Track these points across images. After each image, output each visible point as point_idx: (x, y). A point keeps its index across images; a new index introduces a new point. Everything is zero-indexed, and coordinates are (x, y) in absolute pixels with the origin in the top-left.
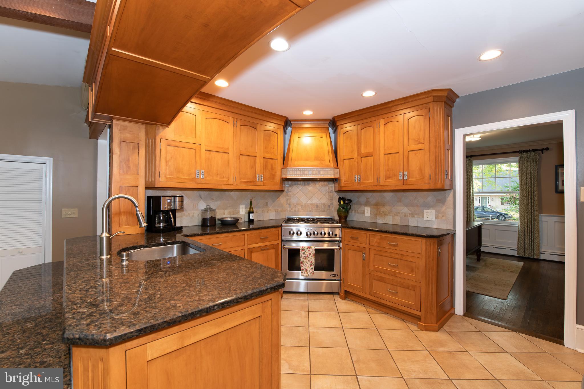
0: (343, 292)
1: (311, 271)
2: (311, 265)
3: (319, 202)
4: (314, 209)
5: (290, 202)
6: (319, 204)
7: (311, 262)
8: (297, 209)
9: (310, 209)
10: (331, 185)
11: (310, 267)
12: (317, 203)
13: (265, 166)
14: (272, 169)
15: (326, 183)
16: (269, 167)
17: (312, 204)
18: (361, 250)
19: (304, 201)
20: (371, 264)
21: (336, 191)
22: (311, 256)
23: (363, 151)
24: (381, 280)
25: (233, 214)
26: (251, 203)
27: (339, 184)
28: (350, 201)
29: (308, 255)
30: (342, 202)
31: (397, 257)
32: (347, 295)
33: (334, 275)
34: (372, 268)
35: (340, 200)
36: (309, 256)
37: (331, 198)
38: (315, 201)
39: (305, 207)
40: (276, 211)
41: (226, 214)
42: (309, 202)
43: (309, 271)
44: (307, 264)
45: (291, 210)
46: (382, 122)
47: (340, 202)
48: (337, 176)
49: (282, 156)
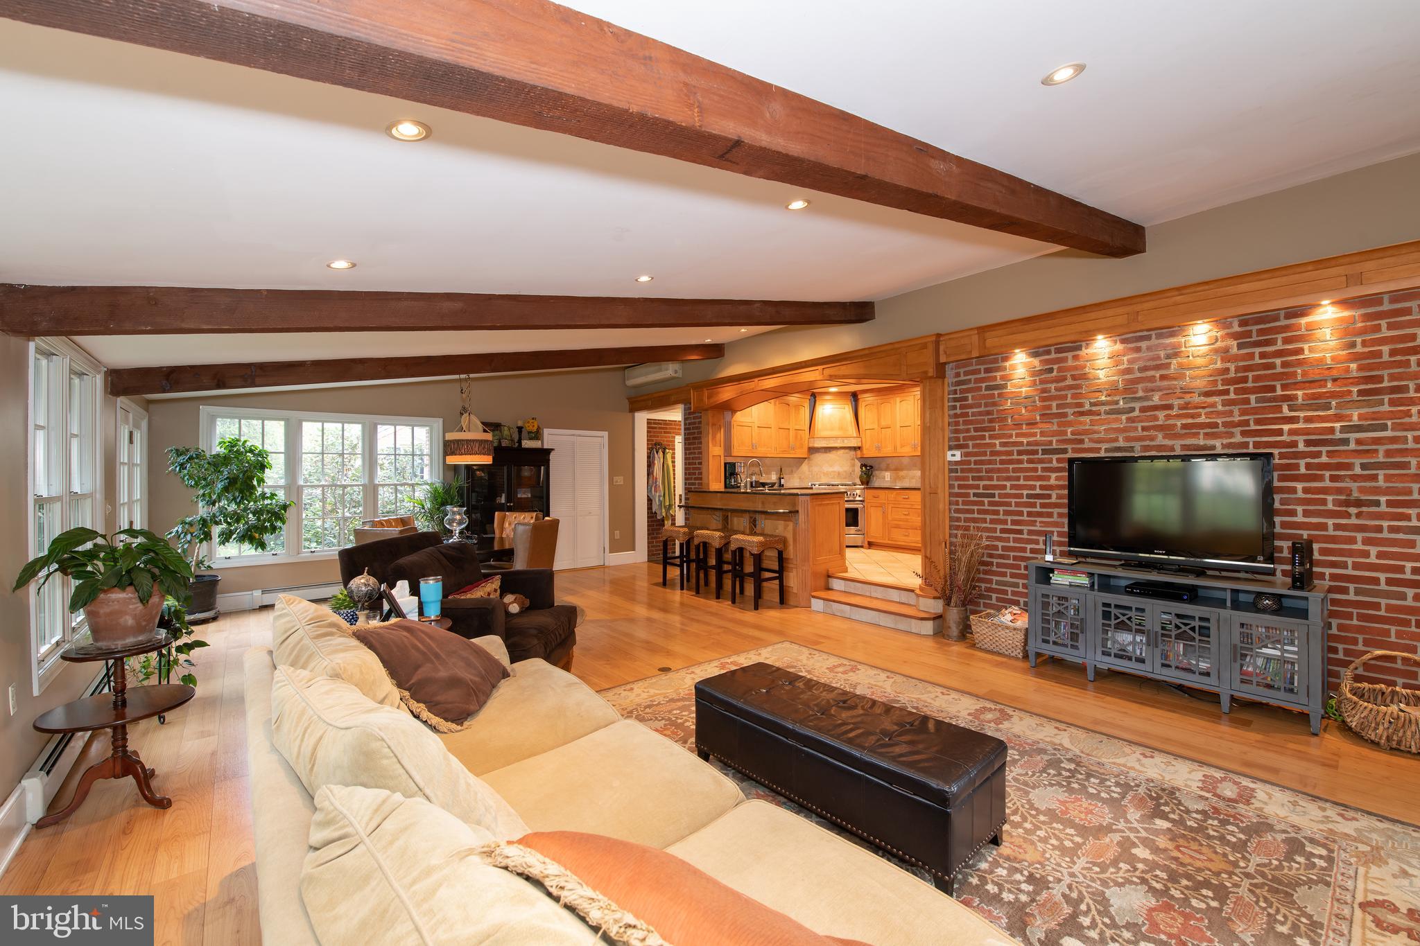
0: (866, 543)
3: (841, 470)
4: (835, 476)
10: (853, 453)
13: (796, 437)
14: (801, 439)
15: (847, 451)
16: (799, 437)
17: (834, 472)
18: (881, 506)
19: (826, 469)
20: (889, 516)
21: (857, 459)
23: (883, 423)
24: (898, 527)
26: (781, 469)
27: (862, 451)
28: (871, 467)
30: (864, 468)
31: (909, 506)
32: (871, 545)
33: (859, 530)
34: (890, 519)
35: (862, 466)
37: (853, 465)
38: (837, 468)
40: (800, 478)
42: (831, 469)
46: (898, 400)
47: (861, 468)
48: (859, 445)
49: (809, 426)
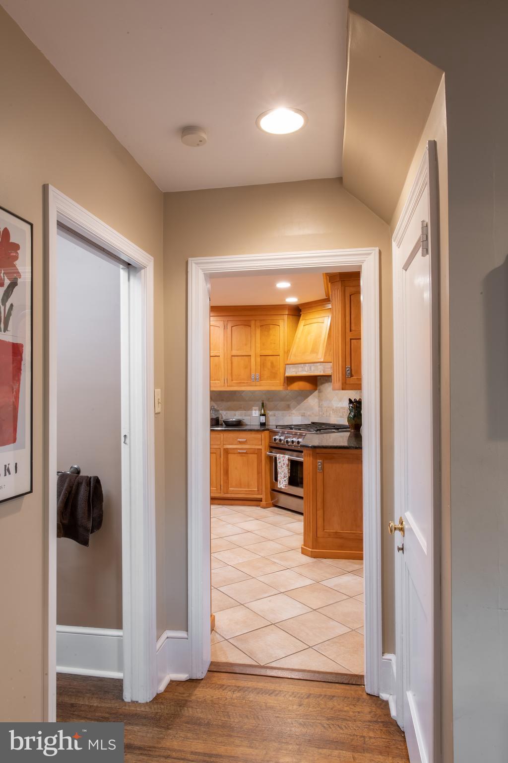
1: (284, 483)
2: (285, 477)
5: (322, 405)
6: (345, 408)
7: (285, 473)
8: (328, 413)
12: (344, 406)
13: (263, 365)
22: (285, 466)
25: (245, 416)
29: (282, 465)
41: (237, 415)
43: (282, 483)
44: (281, 475)
45: (323, 416)
49: (286, 350)
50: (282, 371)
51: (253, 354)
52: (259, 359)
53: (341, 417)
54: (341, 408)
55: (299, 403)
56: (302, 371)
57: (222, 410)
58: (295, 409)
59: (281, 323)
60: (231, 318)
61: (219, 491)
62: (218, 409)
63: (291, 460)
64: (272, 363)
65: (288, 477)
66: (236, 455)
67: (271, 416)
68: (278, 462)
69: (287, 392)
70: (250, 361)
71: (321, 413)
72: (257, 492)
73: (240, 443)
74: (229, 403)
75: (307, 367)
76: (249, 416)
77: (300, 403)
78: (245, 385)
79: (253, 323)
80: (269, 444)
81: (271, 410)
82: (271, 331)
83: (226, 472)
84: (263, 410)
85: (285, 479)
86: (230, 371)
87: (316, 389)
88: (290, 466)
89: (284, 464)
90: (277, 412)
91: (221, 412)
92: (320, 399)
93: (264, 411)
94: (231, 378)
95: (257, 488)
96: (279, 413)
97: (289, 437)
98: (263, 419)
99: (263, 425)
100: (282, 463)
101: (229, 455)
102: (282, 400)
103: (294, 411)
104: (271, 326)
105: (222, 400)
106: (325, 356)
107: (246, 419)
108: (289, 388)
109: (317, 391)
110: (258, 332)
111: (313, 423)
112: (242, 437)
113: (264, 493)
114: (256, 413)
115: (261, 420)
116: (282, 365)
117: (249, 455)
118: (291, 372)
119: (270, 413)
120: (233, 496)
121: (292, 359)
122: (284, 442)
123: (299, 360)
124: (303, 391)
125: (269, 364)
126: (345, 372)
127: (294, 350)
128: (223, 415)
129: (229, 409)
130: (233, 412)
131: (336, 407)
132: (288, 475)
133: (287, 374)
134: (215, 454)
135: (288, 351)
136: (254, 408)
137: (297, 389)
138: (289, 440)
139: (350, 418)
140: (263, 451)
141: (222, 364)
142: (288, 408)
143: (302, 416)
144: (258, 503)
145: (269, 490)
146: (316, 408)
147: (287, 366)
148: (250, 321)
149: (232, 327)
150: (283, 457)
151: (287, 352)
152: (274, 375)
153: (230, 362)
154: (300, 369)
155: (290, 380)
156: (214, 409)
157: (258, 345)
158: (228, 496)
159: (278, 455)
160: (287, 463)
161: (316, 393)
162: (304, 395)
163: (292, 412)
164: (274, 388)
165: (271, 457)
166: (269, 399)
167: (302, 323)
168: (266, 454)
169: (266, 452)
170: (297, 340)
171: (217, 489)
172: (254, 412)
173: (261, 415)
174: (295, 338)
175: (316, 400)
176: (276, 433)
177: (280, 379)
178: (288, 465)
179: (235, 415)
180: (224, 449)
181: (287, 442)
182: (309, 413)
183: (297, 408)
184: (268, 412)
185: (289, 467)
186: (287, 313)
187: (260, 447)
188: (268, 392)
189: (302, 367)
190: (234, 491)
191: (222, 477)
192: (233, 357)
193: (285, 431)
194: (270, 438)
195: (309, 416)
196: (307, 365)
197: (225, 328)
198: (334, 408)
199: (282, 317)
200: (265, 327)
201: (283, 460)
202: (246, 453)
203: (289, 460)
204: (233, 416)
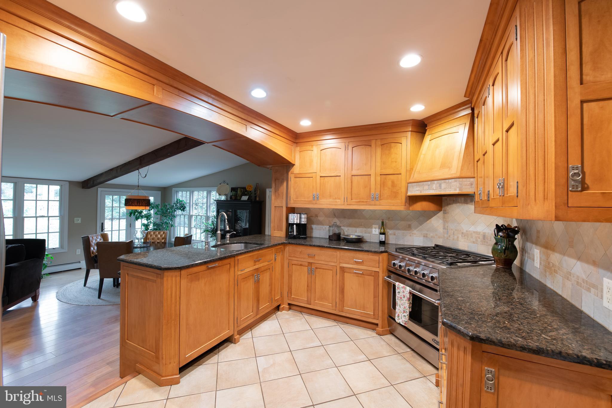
1: (403, 319)
2: (404, 312)
4: (479, 240)
5: (447, 227)
6: (487, 234)
7: (405, 307)
8: (456, 237)
9: (474, 240)
11: (403, 313)
12: (484, 231)
19: (466, 226)
25: (365, 233)
26: (382, 223)
29: (402, 296)
33: (437, 342)
36: (403, 299)
39: (466, 235)
41: (357, 232)
42: (472, 229)
43: (401, 318)
44: (400, 308)
45: (449, 238)
49: (408, 168)
50: (403, 190)
51: (372, 173)
52: (379, 178)
53: (474, 242)
54: (474, 232)
55: (421, 223)
56: (429, 189)
57: (344, 226)
58: (417, 229)
59: (404, 141)
60: (352, 139)
61: (334, 308)
62: (341, 225)
63: (413, 294)
64: (393, 182)
65: (408, 313)
66: (352, 274)
67: (391, 234)
68: (397, 291)
69: (409, 211)
70: (370, 180)
71: (446, 235)
72: (373, 317)
73: (357, 263)
74: (351, 221)
75: (435, 185)
76: (369, 233)
77: (423, 224)
78: (365, 204)
79: (373, 143)
80: (387, 268)
81: (391, 228)
82: (392, 150)
83: (342, 291)
84: (382, 229)
85: (406, 314)
86: (350, 190)
87: (440, 210)
88: (411, 299)
89: (404, 296)
90: (397, 232)
91: (342, 227)
92: (445, 221)
93: (384, 229)
94: (350, 197)
95: (373, 312)
96: (399, 233)
97: (411, 265)
98: (382, 238)
99: (382, 243)
100: (401, 294)
101: (345, 273)
102: (403, 219)
103: (415, 232)
104: (393, 145)
105: (345, 218)
106: (462, 169)
107: (366, 237)
108: (411, 208)
109: (442, 212)
110: (379, 151)
111: (437, 246)
112: (360, 257)
113: (380, 318)
114: (376, 231)
115: (381, 238)
116: (404, 184)
117: (365, 276)
118: (415, 191)
119: (389, 232)
120: (348, 315)
121: (416, 177)
122: (405, 269)
123: (424, 177)
124: (425, 211)
125: (389, 183)
126: (563, 181)
127: (418, 167)
128: (345, 231)
129: (350, 225)
130: (354, 229)
131: (467, 231)
132: (408, 310)
133: (410, 194)
134: (331, 271)
135: (412, 169)
136: (374, 226)
137: (420, 209)
138: (411, 268)
139: (498, 249)
140: (381, 275)
141: (343, 184)
142: (409, 227)
143: (424, 236)
144: (374, 326)
145: (386, 316)
146: (441, 230)
147: (410, 185)
148: (370, 140)
149: (353, 148)
150: (404, 287)
151: (410, 171)
152: (395, 195)
153: (350, 181)
154: (426, 187)
155: (413, 200)
156: (336, 225)
157: (379, 164)
158: (344, 314)
159: (397, 284)
160: (408, 297)
161: (441, 214)
162: (427, 216)
163: (413, 232)
164: (393, 208)
165: (389, 283)
166: (389, 218)
167: (427, 138)
168: (383, 278)
169: (382, 276)
170: (422, 156)
171: (332, 306)
172: (374, 230)
173: (381, 234)
174: (419, 154)
175: (441, 221)
176: (395, 257)
177: (402, 199)
178: (409, 299)
179: (356, 232)
180: (341, 267)
181: (409, 271)
182: (431, 234)
183: (419, 228)
184: (388, 230)
185: (411, 301)
186: (410, 130)
187: (377, 270)
188: (389, 211)
189: (429, 185)
190: (350, 310)
191: (338, 294)
192: (353, 177)
193: (406, 257)
194: (389, 261)
195: (432, 237)
196: (436, 182)
197: (346, 148)
198: (465, 231)
199: (404, 134)
200: (386, 146)
201: (404, 292)
202: (362, 274)
203: (410, 293)
204: (353, 233)
